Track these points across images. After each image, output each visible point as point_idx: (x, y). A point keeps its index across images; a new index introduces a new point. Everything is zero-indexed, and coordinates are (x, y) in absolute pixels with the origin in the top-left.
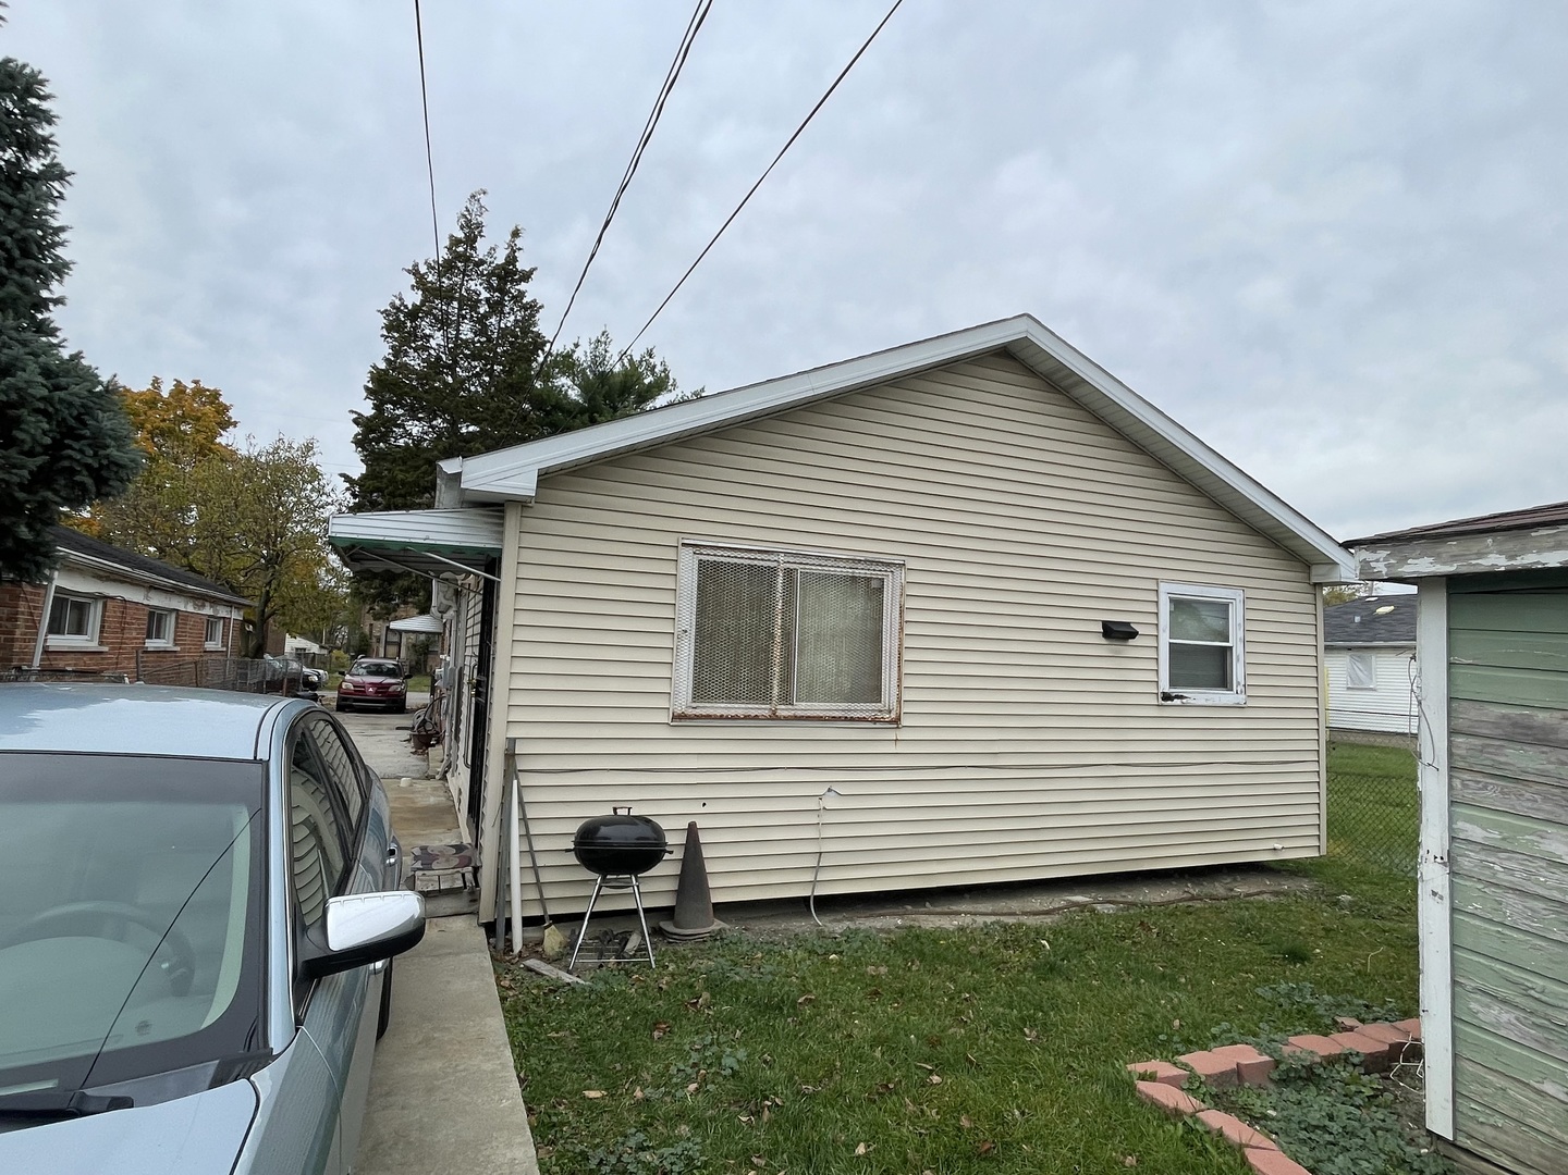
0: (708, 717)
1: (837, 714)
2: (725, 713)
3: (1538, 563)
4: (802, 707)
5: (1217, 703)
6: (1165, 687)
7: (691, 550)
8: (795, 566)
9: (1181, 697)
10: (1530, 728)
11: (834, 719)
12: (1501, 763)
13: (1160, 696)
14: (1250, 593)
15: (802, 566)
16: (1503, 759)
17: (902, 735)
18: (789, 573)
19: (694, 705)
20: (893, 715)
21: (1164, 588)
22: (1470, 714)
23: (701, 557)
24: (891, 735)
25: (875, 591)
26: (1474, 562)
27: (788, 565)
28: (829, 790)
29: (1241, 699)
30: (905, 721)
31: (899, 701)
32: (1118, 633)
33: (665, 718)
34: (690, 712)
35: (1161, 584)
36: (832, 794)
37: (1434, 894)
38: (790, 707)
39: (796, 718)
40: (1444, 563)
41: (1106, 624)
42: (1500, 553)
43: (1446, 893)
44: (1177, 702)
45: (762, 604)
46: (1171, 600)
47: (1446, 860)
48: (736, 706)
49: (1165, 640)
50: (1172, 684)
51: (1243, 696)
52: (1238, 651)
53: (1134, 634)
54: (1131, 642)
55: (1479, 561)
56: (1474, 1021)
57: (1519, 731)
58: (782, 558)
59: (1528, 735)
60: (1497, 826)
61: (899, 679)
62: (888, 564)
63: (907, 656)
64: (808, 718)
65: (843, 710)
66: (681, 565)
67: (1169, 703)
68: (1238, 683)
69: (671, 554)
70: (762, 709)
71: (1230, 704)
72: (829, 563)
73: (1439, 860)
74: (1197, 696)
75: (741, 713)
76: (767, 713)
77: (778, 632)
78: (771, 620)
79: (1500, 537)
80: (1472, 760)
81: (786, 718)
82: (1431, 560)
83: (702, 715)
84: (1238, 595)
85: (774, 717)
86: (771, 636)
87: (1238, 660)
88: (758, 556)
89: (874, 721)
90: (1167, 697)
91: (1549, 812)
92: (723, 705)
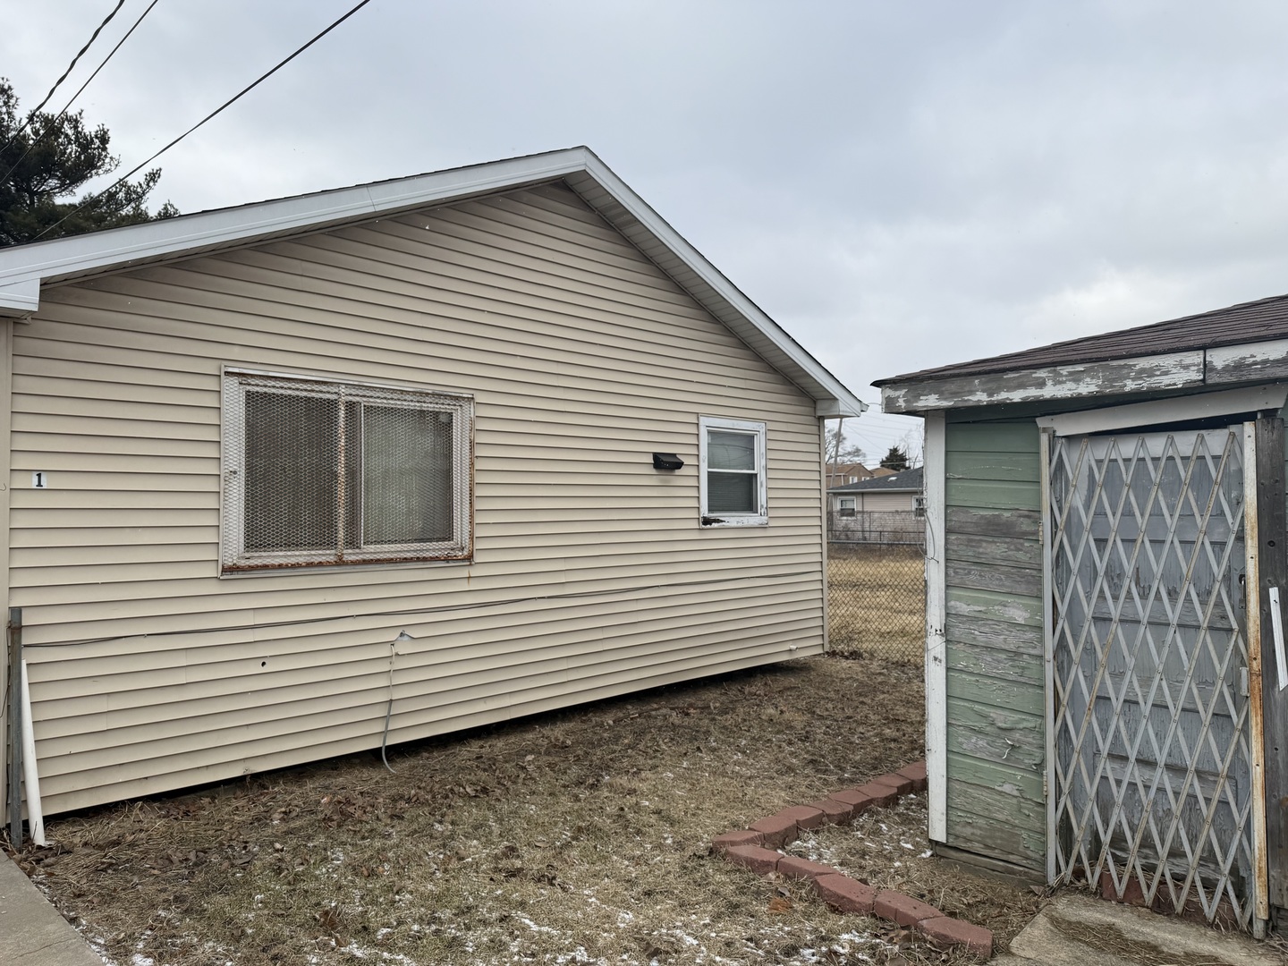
0: (265, 567)
1: (409, 555)
2: (283, 561)
3: (1008, 399)
4: (371, 550)
5: (746, 524)
6: (705, 512)
7: (235, 380)
8: (358, 399)
9: (718, 521)
10: (998, 525)
11: (406, 560)
12: (979, 553)
13: (701, 520)
14: (772, 426)
15: (365, 399)
16: (981, 550)
17: (475, 572)
18: (351, 407)
19: (247, 555)
20: (466, 553)
21: (704, 421)
22: (959, 518)
23: (249, 388)
24: (464, 573)
25: (443, 426)
26: (966, 398)
27: (350, 398)
28: (402, 635)
29: (764, 519)
30: (478, 558)
31: (472, 538)
32: (666, 464)
33: (212, 571)
34: (243, 563)
35: (701, 418)
36: (406, 638)
37: (936, 659)
38: (357, 551)
39: (365, 562)
40: (945, 399)
41: (656, 456)
42: (983, 391)
43: (942, 657)
44: (715, 525)
45: (322, 439)
46: (709, 432)
47: (943, 631)
48: (297, 553)
49: (704, 470)
50: (710, 510)
51: (766, 518)
52: (762, 478)
53: (679, 465)
54: (678, 472)
55: (970, 398)
56: (961, 751)
57: (991, 528)
58: (343, 390)
59: (996, 530)
60: (976, 601)
61: (471, 516)
62: (457, 398)
63: (478, 492)
64: (378, 561)
65: (414, 551)
66: (224, 396)
67: (708, 526)
68: (762, 506)
69: (211, 384)
70: (327, 555)
71: (756, 525)
72: (395, 396)
73: (938, 632)
74: (732, 519)
75: (302, 560)
76: (332, 559)
77: (341, 470)
78: (333, 459)
79: (984, 378)
80: (961, 553)
81: (354, 563)
82: (937, 396)
83: (258, 566)
84: (761, 427)
85: (340, 562)
86: (335, 475)
87: (761, 486)
88: (316, 387)
89: (447, 559)
90: (707, 521)
91: (1008, 587)
92: (281, 553)
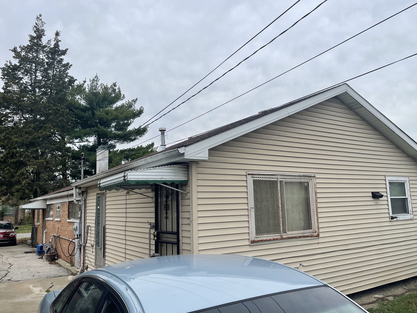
0: (262, 241)
1: (301, 235)
2: (267, 238)
4: (290, 234)
5: (405, 219)
6: (391, 214)
7: (250, 176)
8: (283, 179)
9: (396, 218)
11: (300, 237)
13: (390, 218)
14: (411, 178)
15: (285, 179)
17: (320, 240)
18: (281, 182)
19: (257, 236)
20: (317, 234)
21: (388, 178)
23: (254, 179)
24: (317, 241)
25: (305, 187)
27: (281, 180)
28: (300, 265)
30: (321, 236)
31: (318, 228)
32: (376, 196)
33: (247, 243)
34: (256, 239)
35: (386, 177)
38: (286, 234)
39: (289, 238)
41: (373, 193)
44: (395, 219)
45: (274, 195)
46: (389, 183)
48: (270, 235)
49: (389, 197)
50: (393, 213)
51: (412, 215)
52: (409, 200)
53: (382, 196)
54: (380, 199)
58: (279, 177)
61: (318, 220)
62: (310, 177)
63: (319, 210)
64: (292, 238)
65: (302, 233)
66: (248, 182)
67: (393, 220)
68: (411, 211)
69: (244, 178)
70: (277, 236)
71: (409, 219)
72: (293, 178)
74: (401, 217)
75: (272, 238)
76: (279, 237)
77: (280, 205)
78: (278, 201)
81: (286, 239)
83: (260, 240)
84: (406, 179)
85: (282, 239)
86: (278, 207)
87: (410, 203)
88: (271, 177)
89: (312, 236)
90: (392, 218)
92: (266, 236)
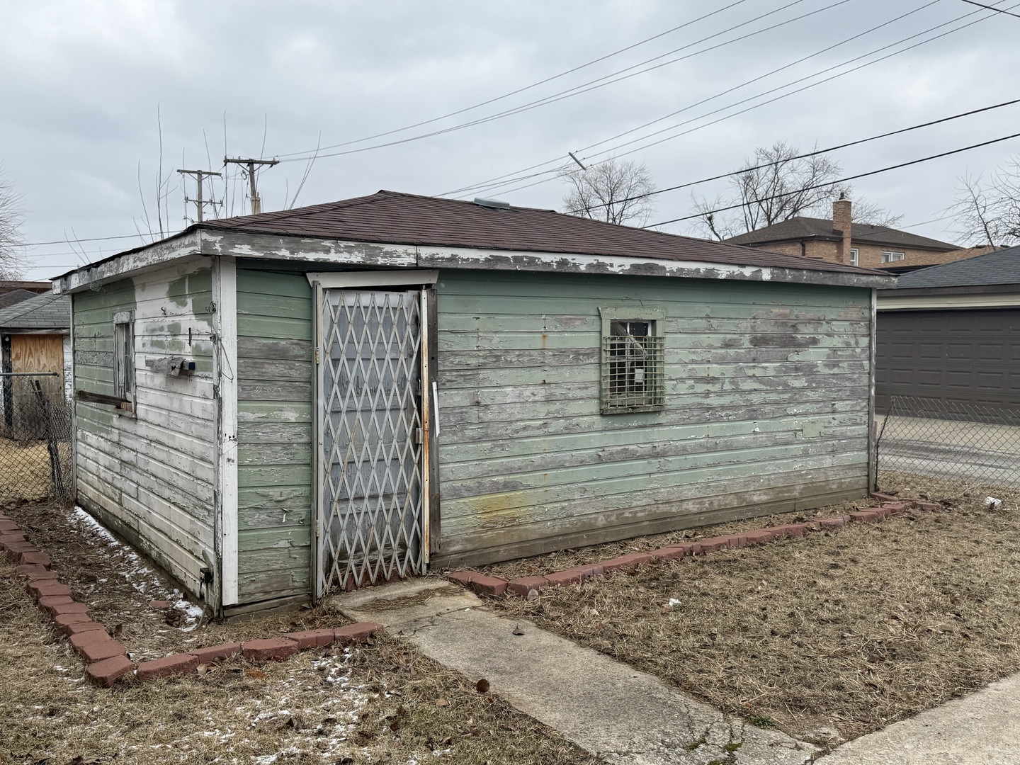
3: (305, 257)
10: (276, 351)
12: (262, 373)
16: (264, 370)
22: (248, 345)
26: (274, 252)
37: (229, 460)
40: (257, 250)
42: (287, 249)
43: (235, 457)
47: (236, 437)
55: (277, 252)
56: (248, 527)
57: (272, 353)
59: (275, 355)
60: (260, 410)
73: (232, 438)
79: (287, 239)
80: (248, 373)
82: (249, 247)
91: (286, 396)
